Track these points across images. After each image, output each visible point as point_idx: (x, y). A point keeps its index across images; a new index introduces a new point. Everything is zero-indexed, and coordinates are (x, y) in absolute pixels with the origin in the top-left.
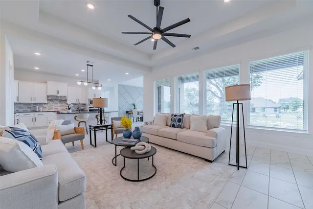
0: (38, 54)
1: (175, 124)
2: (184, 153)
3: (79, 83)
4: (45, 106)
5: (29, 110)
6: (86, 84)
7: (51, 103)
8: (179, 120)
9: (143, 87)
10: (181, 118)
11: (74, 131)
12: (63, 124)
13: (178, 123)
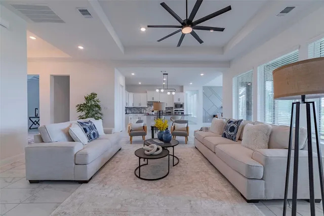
0: (133, 74)
1: (226, 133)
2: (221, 174)
3: (157, 90)
4: (147, 109)
5: (139, 112)
6: (162, 91)
7: (150, 107)
8: (232, 129)
9: (222, 85)
10: (235, 126)
11: (142, 128)
12: (137, 123)
13: (229, 132)
